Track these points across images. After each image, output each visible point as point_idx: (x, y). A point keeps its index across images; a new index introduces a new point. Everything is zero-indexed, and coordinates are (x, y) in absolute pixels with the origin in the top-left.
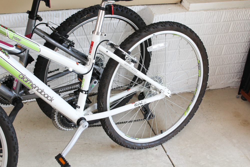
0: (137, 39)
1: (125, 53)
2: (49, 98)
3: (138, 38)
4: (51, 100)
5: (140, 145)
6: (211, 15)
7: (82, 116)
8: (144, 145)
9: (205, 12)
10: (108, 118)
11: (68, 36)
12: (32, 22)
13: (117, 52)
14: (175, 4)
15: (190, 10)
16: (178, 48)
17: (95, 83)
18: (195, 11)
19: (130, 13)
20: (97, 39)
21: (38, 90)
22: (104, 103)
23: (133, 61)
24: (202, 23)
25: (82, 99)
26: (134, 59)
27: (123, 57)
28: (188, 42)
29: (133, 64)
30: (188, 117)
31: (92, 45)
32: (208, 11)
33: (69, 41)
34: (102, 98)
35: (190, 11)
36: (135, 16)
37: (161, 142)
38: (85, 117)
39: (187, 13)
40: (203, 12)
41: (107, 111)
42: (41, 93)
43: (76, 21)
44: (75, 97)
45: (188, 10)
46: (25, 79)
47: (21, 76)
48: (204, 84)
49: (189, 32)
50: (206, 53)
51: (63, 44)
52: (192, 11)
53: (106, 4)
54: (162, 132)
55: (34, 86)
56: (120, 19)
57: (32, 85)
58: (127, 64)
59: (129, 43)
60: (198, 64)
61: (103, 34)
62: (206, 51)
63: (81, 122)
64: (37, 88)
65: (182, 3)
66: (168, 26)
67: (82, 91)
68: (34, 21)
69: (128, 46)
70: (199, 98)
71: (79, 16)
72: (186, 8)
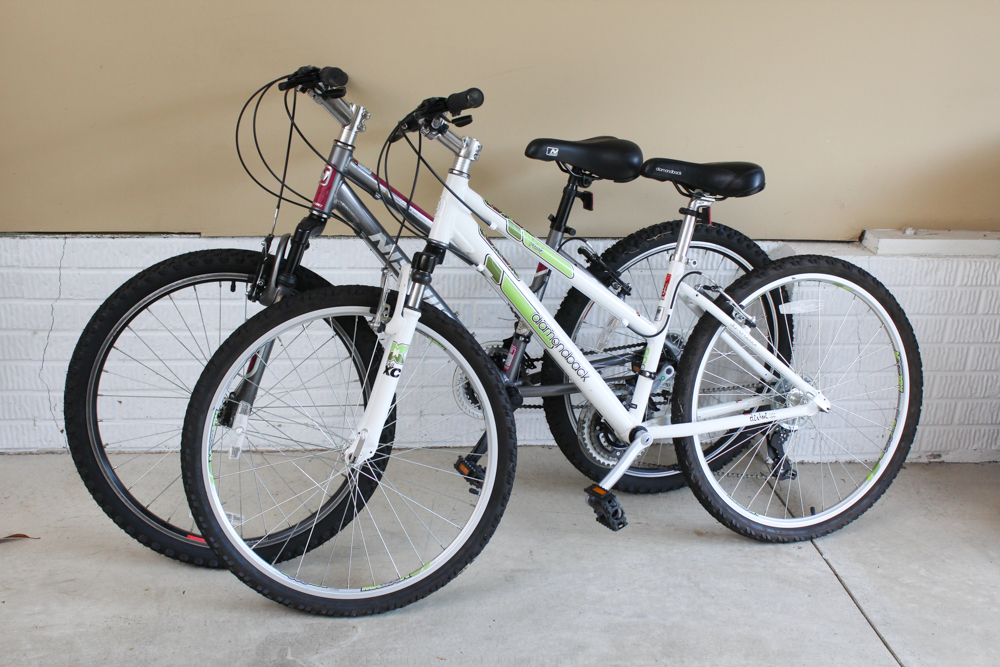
0: (758, 281)
1: (732, 302)
2: (581, 372)
3: (760, 280)
4: (584, 377)
5: (760, 528)
6: (931, 267)
7: (639, 423)
8: (769, 530)
9: (916, 260)
10: (691, 438)
11: (620, 274)
12: (556, 236)
13: (720, 302)
14: (848, 242)
15: (879, 252)
16: (857, 341)
17: (669, 372)
18: (892, 255)
19: (745, 243)
20: (678, 270)
21: (562, 351)
22: (686, 406)
23: (748, 323)
24: (909, 285)
25: (644, 389)
26: (750, 318)
27: (729, 311)
28: (871, 307)
29: (748, 329)
30: (877, 488)
31: (667, 281)
32: (923, 259)
33: (621, 283)
34: (683, 394)
35: (881, 255)
36: (756, 252)
37: (810, 534)
38: (644, 425)
39: (873, 258)
40: (910, 259)
41: (690, 421)
42: (566, 358)
43: (636, 245)
44: (625, 392)
45: (875, 254)
46: (543, 325)
47: (537, 318)
48: (913, 410)
49: (872, 283)
50: (914, 335)
51: (611, 287)
52: (885, 256)
53: (698, 205)
54: (813, 512)
55: (557, 341)
56: (725, 255)
57: (553, 339)
58: (737, 326)
59: (741, 287)
60: (898, 362)
61: (691, 262)
62: (914, 332)
63: (639, 433)
64: (561, 347)
65: (864, 242)
66: (823, 263)
67: (642, 373)
68: (560, 234)
69: (740, 292)
70: (903, 444)
71: (644, 236)
72: (872, 249)
